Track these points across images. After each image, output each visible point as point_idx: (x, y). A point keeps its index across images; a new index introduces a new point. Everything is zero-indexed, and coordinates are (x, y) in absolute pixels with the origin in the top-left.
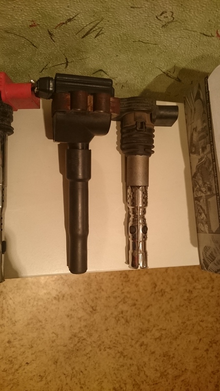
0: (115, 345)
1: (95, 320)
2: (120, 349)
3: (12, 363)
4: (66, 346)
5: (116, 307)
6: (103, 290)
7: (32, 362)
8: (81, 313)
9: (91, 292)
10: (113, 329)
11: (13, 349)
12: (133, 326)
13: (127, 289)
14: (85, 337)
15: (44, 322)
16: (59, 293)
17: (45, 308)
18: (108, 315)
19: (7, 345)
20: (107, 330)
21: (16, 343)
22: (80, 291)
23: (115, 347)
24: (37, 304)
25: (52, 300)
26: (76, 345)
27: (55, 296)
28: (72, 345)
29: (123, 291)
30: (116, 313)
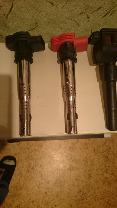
0: (103, 197)
1: (91, 182)
2: (107, 200)
3: (48, 205)
4: (76, 197)
5: (102, 175)
6: (94, 165)
7: (58, 205)
8: (83, 178)
9: (88, 166)
10: (102, 188)
11: (48, 197)
12: (113, 186)
13: (108, 165)
14: (86, 192)
15: (63, 182)
16: (71, 166)
17: (63, 174)
18: (98, 179)
19: (45, 194)
20: (98, 188)
21: (49, 194)
22: (82, 165)
23: (104, 198)
24: (59, 172)
25: (67, 170)
26: (81, 196)
27: (68, 168)
28: (79, 197)
29: (106, 166)
30: (102, 179)
